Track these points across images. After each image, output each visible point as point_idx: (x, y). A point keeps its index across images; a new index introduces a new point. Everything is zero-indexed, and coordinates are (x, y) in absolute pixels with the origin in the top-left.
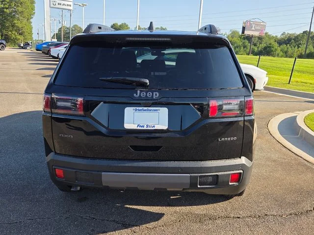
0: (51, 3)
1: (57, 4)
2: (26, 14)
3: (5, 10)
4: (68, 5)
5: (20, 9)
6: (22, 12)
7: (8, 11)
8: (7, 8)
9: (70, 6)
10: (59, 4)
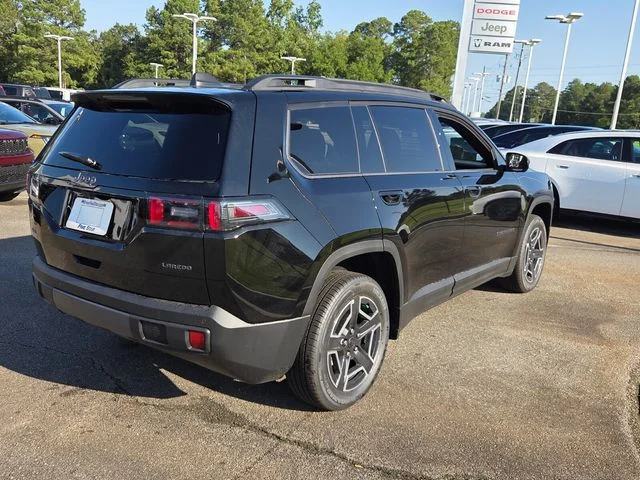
0: (472, 44)
1: (482, 44)
2: (442, 68)
3: (409, 62)
4: (503, 45)
5: (434, 59)
6: (437, 63)
7: (413, 63)
8: (413, 59)
9: (509, 45)
10: (486, 44)
